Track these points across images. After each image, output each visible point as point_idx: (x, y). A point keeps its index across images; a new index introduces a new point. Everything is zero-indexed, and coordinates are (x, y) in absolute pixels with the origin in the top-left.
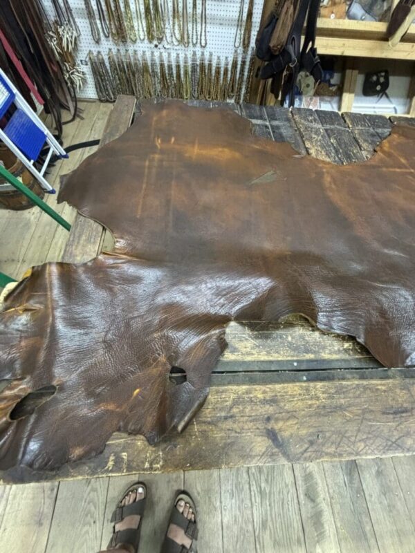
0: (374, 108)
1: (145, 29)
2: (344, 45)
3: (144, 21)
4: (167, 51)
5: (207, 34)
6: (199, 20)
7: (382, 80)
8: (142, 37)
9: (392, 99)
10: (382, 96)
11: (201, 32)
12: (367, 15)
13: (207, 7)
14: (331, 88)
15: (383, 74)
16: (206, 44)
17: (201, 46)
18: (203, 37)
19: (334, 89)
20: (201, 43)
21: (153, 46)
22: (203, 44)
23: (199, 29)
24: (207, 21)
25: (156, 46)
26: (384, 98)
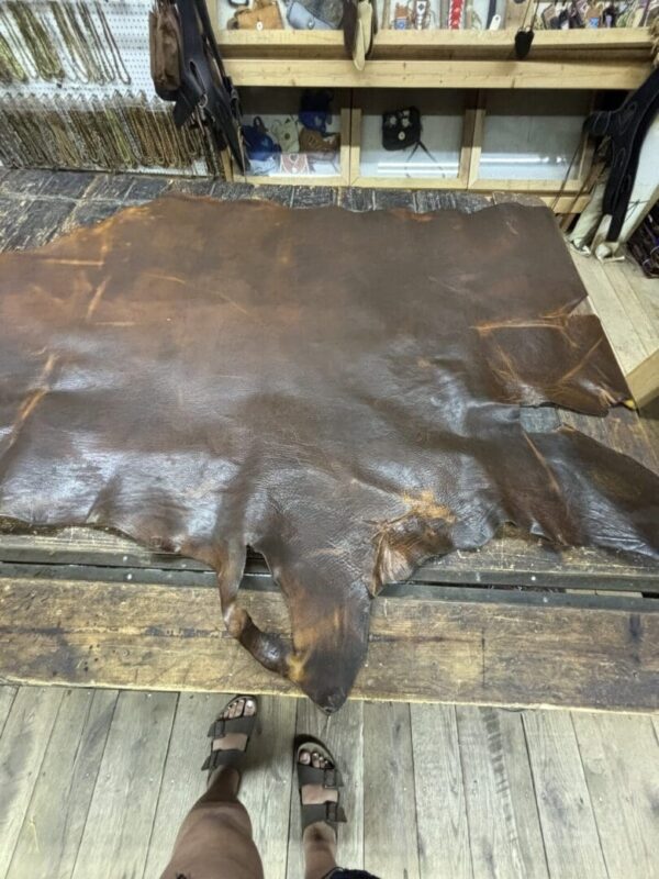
0: (406, 168)
1: (33, 62)
2: (289, 69)
3: (27, 51)
4: (79, 92)
5: (125, 63)
6: (105, 44)
7: (406, 123)
8: (34, 74)
9: (434, 154)
10: (415, 150)
11: (115, 61)
12: (315, 19)
13: (110, 24)
14: (325, 140)
15: (406, 113)
16: (129, 79)
17: (125, 83)
18: (121, 69)
19: (331, 140)
20: (121, 78)
21: (55, 86)
22: (126, 80)
23: (110, 57)
24: (119, 44)
25: (60, 86)
26: (420, 153)
